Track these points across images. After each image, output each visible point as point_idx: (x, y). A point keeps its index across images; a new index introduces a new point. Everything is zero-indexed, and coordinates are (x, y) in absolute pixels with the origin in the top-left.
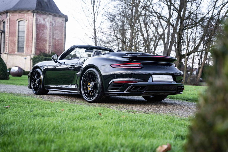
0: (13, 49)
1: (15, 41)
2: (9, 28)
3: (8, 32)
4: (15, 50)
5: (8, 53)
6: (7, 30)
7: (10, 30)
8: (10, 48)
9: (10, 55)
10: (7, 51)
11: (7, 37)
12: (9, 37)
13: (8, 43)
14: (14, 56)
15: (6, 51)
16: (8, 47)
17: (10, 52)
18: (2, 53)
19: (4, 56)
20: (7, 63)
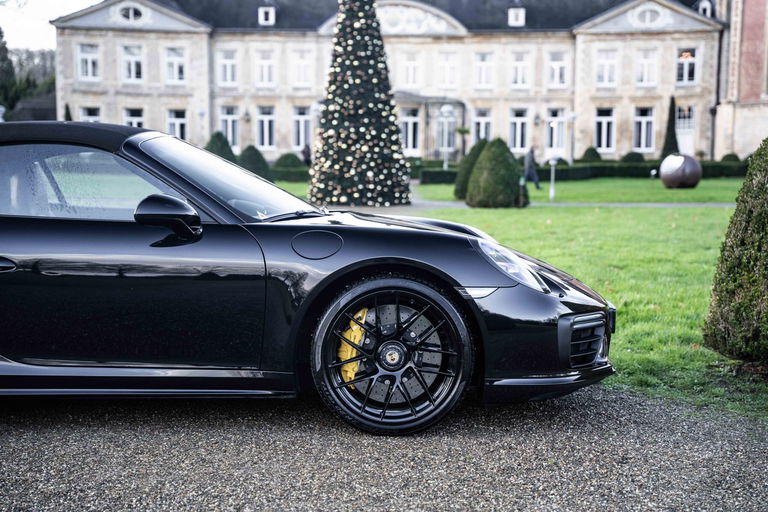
0: (752, 85)
1: (759, 56)
2: (743, 12)
3: (739, 26)
4: (759, 86)
5: (738, 101)
6: (736, 20)
7: (747, 18)
8: (743, 81)
9: (743, 106)
10: (735, 92)
11: (735, 43)
12: (742, 41)
13: (736, 67)
14: (756, 109)
15: (732, 95)
16: (739, 79)
17: (742, 95)
18: (722, 100)
19: (724, 111)
20: (732, 135)
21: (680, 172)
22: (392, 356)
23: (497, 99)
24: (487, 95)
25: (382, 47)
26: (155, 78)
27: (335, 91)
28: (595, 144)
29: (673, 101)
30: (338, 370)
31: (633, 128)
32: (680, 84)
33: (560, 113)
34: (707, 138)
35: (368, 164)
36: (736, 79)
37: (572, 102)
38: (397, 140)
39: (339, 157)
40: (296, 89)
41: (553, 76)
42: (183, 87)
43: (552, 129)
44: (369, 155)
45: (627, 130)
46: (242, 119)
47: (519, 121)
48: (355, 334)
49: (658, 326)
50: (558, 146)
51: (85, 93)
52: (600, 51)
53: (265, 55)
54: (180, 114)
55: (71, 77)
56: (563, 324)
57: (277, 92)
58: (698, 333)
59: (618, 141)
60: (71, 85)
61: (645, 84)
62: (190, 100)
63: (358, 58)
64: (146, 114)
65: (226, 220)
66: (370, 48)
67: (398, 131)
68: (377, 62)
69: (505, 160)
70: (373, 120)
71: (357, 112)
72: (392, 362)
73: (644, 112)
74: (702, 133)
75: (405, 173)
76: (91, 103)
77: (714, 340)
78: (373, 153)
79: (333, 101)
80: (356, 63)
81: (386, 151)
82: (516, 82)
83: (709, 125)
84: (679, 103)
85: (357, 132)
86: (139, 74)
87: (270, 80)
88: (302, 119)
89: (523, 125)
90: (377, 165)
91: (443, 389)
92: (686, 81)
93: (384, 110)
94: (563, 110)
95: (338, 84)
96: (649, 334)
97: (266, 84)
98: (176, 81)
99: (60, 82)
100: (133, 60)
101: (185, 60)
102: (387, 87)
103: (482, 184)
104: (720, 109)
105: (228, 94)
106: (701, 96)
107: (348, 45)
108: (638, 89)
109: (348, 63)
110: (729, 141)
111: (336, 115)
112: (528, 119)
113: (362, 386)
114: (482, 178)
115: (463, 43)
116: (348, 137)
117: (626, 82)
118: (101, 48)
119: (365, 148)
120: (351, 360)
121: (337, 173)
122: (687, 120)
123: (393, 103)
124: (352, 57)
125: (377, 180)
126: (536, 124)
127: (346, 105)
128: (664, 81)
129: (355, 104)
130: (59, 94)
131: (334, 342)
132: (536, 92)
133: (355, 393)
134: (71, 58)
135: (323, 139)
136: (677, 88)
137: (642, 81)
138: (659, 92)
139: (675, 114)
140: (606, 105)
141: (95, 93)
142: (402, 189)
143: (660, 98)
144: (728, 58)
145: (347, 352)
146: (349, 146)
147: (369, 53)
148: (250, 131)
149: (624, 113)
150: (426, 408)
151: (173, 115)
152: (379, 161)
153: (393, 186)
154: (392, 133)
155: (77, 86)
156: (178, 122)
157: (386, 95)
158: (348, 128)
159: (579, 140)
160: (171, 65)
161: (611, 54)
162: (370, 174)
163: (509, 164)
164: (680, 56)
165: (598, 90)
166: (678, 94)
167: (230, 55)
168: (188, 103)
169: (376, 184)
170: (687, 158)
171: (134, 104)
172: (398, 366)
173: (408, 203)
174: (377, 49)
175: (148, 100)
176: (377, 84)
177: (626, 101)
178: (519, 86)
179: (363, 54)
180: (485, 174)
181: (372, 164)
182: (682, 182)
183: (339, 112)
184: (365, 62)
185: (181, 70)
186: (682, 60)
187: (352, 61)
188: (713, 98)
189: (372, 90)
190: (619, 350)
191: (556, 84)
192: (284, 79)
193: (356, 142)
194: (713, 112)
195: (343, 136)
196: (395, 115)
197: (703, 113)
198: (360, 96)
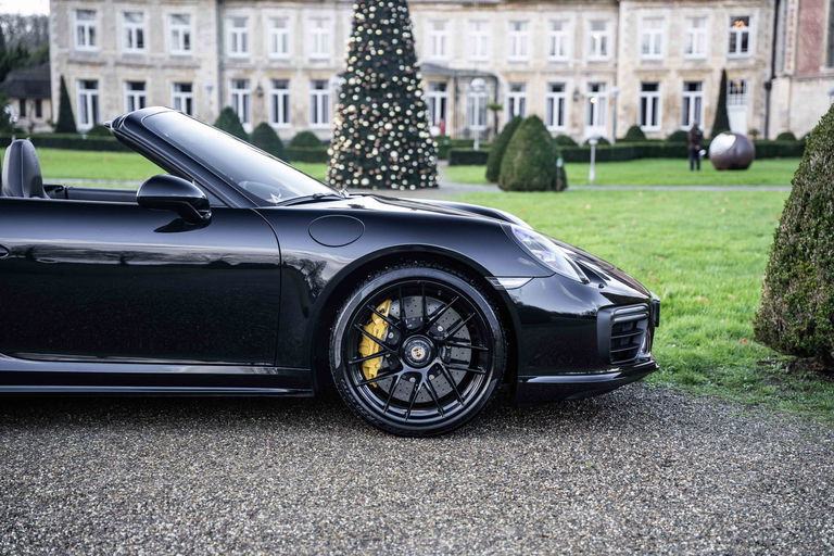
0: (811, 57)
1: (819, 25)
4: (818, 58)
5: (795, 74)
8: (801, 53)
9: (800, 80)
10: (792, 65)
11: (792, 10)
12: (800, 8)
13: (794, 37)
14: (814, 83)
15: (789, 68)
16: (797, 50)
17: (800, 68)
18: (778, 73)
19: (781, 85)
20: (788, 112)
21: (731, 153)
22: (418, 351)
23: (533, 73)
24: (521, 68)
25: (407, 14)
26: (159, 47)
27: (355, 63)
28: (639, 122)
29: (724, 74)
30: (360, 366)
31: (680, 104)
32: (733, 55)
33: (601, 88)
34: (762, 115)
35: (391, 143)
36: (793, 50)
37: (615, 75)
38: (424, 116)
39: (360, 136)
40: (314, 61)
41: (594, 47)
42: (190, 57)
43: (592, 105)
44: (392, 134)
45: (674, 106)
46: (254, 93)
47: (557, 96)
48: (378, 328)
49: (705, 319)
50: (599, 124)
51: (82, 63)
52: (645, 19)
53: (279, 23)
54: (186, 87)
55: (67, 46)
56: (603, 316)
57: (293, 63)
58: (749, 327)
59: (664, 119)
60: (67, 54)
61: (694, 56)
62: (197, 72)
63: (381, 26)
64: (148, 86)
65: (237, 204)
66: (394, 15)
67: (424, 108)
68: (402, 31)
69: (541, 139)
70: (398, 95)
71: (379, 87)
72: (417, 358)
73: (693, 86)
74: (756, 108)
75: (432, 154)
76: (88, 74)
77: (765, 334)
78: (397, 131)
79: (353, 74)
80: (379, 32)
81: (411, 129)
82: (553, 54)
83: (764, 101)
84: (731, 77)
85: (380, 109)
86: (140, 44)
87: (284, 50)
88: (320, 93)
89: (561, 100)
90: (402, 144)
91: (473, 387)
92: (738, 52)
93: (410, 84)
94: (604, 84)
95: (359, 55)
96: (695, 328)
97: (280, 55)
98: (182, 52)
99: (54, 52)
100: (134, 27)
101: (191, 28)
102: (413, 59)
103: (516, 165)
104: (775, 83)
105: (238, 65)
106: (755, 69)
107: (369, 12)
108: (687, 61)
109: (370, 31)
110: (785, 119)
111: (357, 89)
112: (567, 94)
113: (385, 384)
114: (516, 158)
115: (496, 10)
116: (370, 113)
117: (673, 54)
118: (99, 15)
119: (389, 126)
120: (374, 356)
121: (358, 153)
122: (739, 96)
123: (419, 76)
124: (374, 26)
125: (401, 160)
126: (575, 100)
127: (367, 78)
128: (714, 52)
129: (377, 78)
130: (54, 65)
131: (355, 336)
132: (576, 65)
133: (378, 391)
134: (67, 24)
135: (343, 115)
136: (729, 60)
137: (690, 52)
138: (709, 64)
139: (726, 88)
140: (651, 79)
141: (93, 64)
142: (429, 170)
143: (710, 71)
144: (785, 27)
145: (369, 348)
146: (371, 124)
147: (393, 21)
148: (263, 106)
149: (671, 88)
150: (454, 407)
151: (179, 88)
152: (404, 140)
153: (419, 167)
154: (417, 109)
155: (72, 56)
156: (184, 96)
157: (412, 67)
158: (370, 104)
159: (622, 117)
160: (176, 33)
161: (657, 22)
162: (394, 154)
163: (546, 144)
164: (733, 24)
165: (644, 62)
166: (730, 66)
167: (240, 22)
168: (195, 76)
169: (400, 165)
170: (738, 136)
171: (135, 75)
172: (424, 362)
173: (436, 186)
174: (402, 17)
175: (150, 72)
176: (402, 56)
177: (673, 75)
178: (557, 58)
179: (386, 22)
180: (520, 155)
181: (397, 143)
182: (733, 163)
183: (360, 86)
184: (389, 31)
185: (187, 39)
186: (735, 29)
187: (374, 30)
188: (768, 71)
189: (397, 61)
190: (663, 345)
191: (597, 57)
192: (300, 50)
193: (378, 119)
194: (768, 86)
195: (364, 112)
196: (421, 90)
197: (756, 87)
198: (383, 68)
